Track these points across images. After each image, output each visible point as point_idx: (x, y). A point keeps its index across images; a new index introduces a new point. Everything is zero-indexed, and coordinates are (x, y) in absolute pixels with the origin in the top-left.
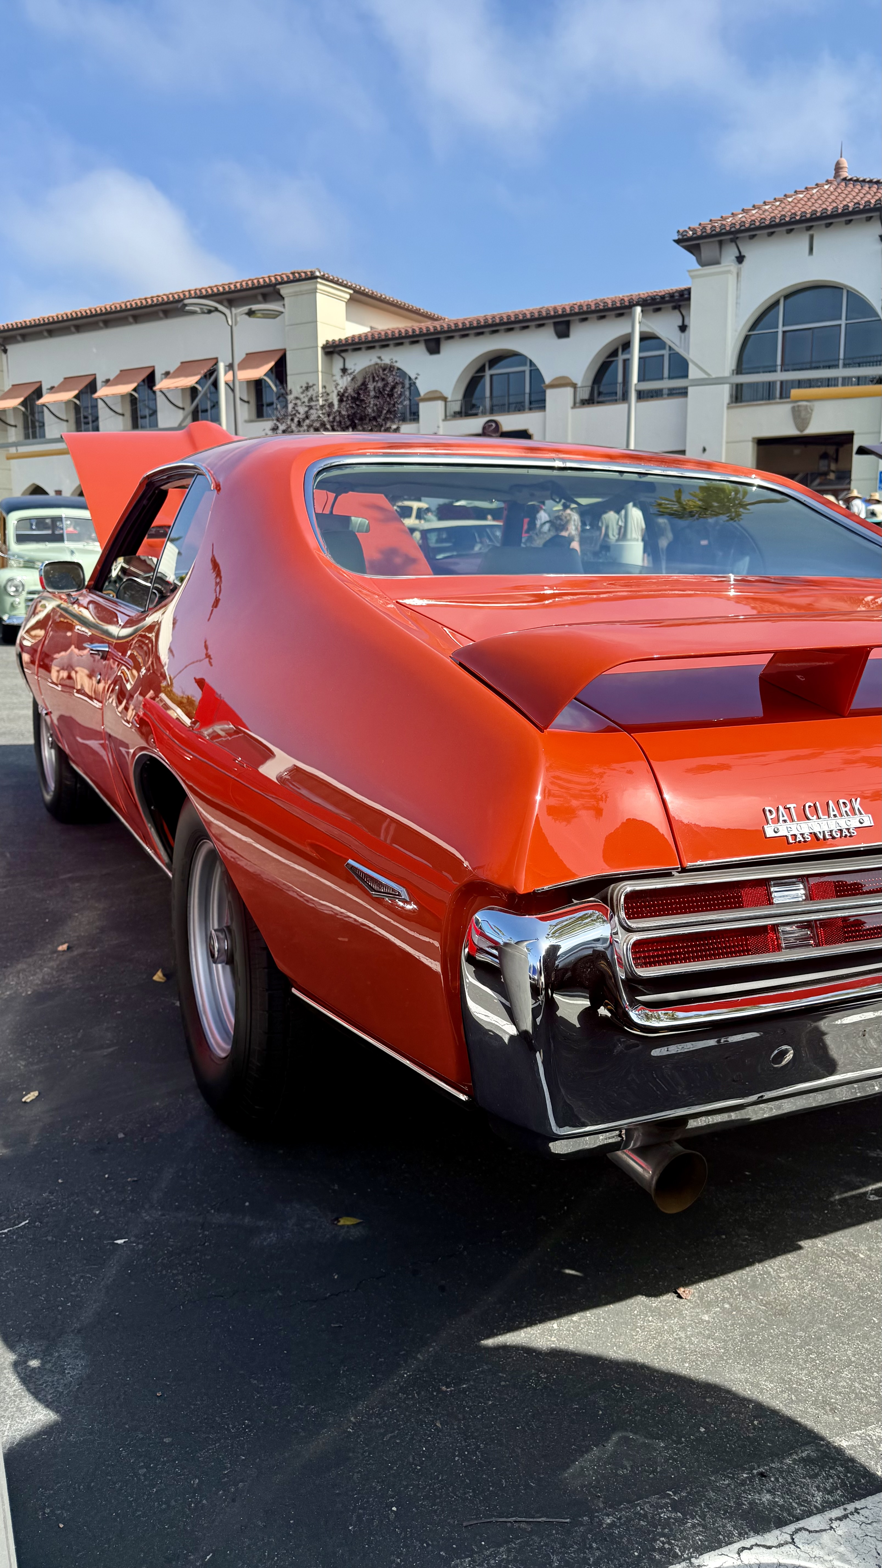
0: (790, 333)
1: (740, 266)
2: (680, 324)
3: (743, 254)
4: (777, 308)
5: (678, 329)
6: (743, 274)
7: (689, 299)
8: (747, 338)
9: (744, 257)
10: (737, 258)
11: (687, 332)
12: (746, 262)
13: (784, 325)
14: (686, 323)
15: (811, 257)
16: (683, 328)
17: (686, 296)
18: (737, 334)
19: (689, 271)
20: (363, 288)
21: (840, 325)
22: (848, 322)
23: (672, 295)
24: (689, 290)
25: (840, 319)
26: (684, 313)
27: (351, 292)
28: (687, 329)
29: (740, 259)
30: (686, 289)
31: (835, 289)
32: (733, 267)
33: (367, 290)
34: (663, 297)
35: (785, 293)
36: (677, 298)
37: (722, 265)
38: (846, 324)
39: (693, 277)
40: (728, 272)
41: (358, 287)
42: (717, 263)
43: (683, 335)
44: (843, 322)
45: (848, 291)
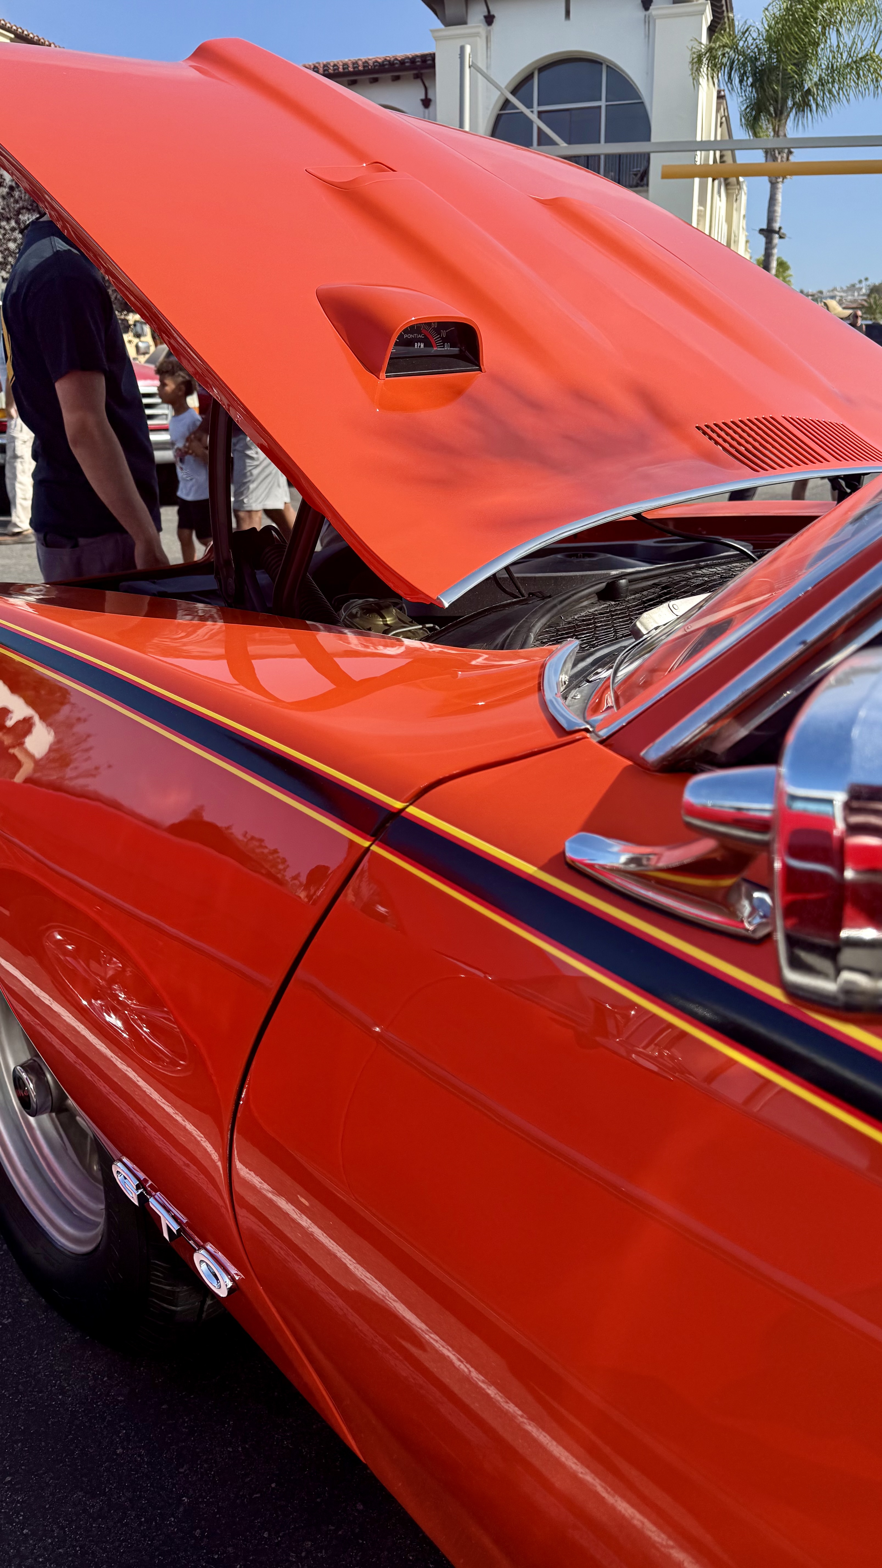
0: (546, 114)
1: (489, 28)
2: (423, 97)
3: (492, 13)
4: (530, 82)
5: (420, 103)
6: (493, 38)
7: (433, 66)
8: (499, 117)
9: (493, 17)
10: (485, 17)
11: (431, 108)
12: (496, 22)
13: (539, 105)
14: (430, 96)
15: (568, 22)
16: (427, 103)
17: (429, 62)
18: (489, 112)
19: (432, 31)
20: (26, 32)
21: (600, 107)
22: (608, 103)
23: (413, 60)
24: (433, 57)
25: (600, 100)
26: (427, 84)
27: (12, 36)
28: (432, 104)
29: (489, 19)
30: (430, 54)
31: (592, 63)
32: (482, 28)
33: (31, 35)
34: (402, 62)
35: (541, 64)
36: (418, 63)
37: (469, 25)
38: (607, 106)
39: (437, 39)
40: (477, 35)
41: (20, 30)
42: (464, 23)
43: (427, 111)
44: (603, 103)
45: (608, 66)
